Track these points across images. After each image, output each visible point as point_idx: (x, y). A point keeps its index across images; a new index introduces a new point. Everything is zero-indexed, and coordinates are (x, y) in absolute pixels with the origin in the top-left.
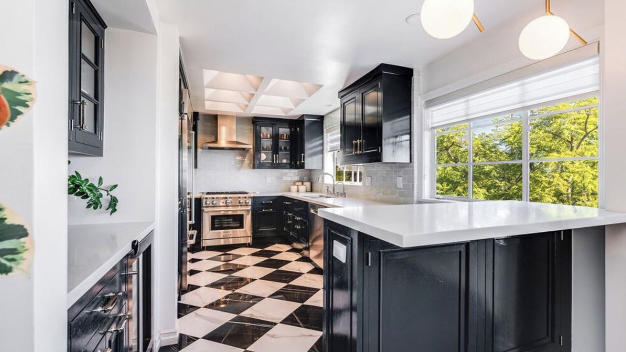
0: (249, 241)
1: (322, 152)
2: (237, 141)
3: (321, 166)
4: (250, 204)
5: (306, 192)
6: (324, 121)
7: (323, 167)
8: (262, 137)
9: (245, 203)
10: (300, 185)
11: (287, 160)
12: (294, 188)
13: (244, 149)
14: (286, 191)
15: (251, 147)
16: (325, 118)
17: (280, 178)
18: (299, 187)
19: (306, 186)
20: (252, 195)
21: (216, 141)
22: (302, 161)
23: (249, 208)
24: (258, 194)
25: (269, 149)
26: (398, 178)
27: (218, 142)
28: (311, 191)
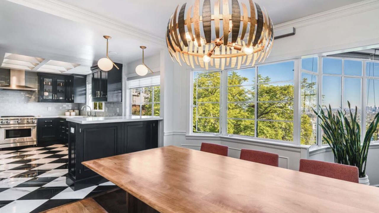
0: (35, 143)
1: (85, 94)
2: (26, 86)
3: (85, 101)
4: (36, 122)
5: (76, 115)
6: (87, 78)
7: (86, 102)
8: (44, 84)
9: (32, 122)
10: (72, 112)
11: (63, 97)
12: (68, 113)
13: (31, 91)
14: (62, 115)
15: (37, 90)
16: (87, 76)
17: (57, 108)
18: (71, 113)
19: (75, 112)
20: (37, 117)
21: (9, 86)
22: (73, 99)
23: (35, 125)
24: (42, 117)
25: (50, 91)
26: (117, 108)
27: (11, 86)
28: (80, 114)
